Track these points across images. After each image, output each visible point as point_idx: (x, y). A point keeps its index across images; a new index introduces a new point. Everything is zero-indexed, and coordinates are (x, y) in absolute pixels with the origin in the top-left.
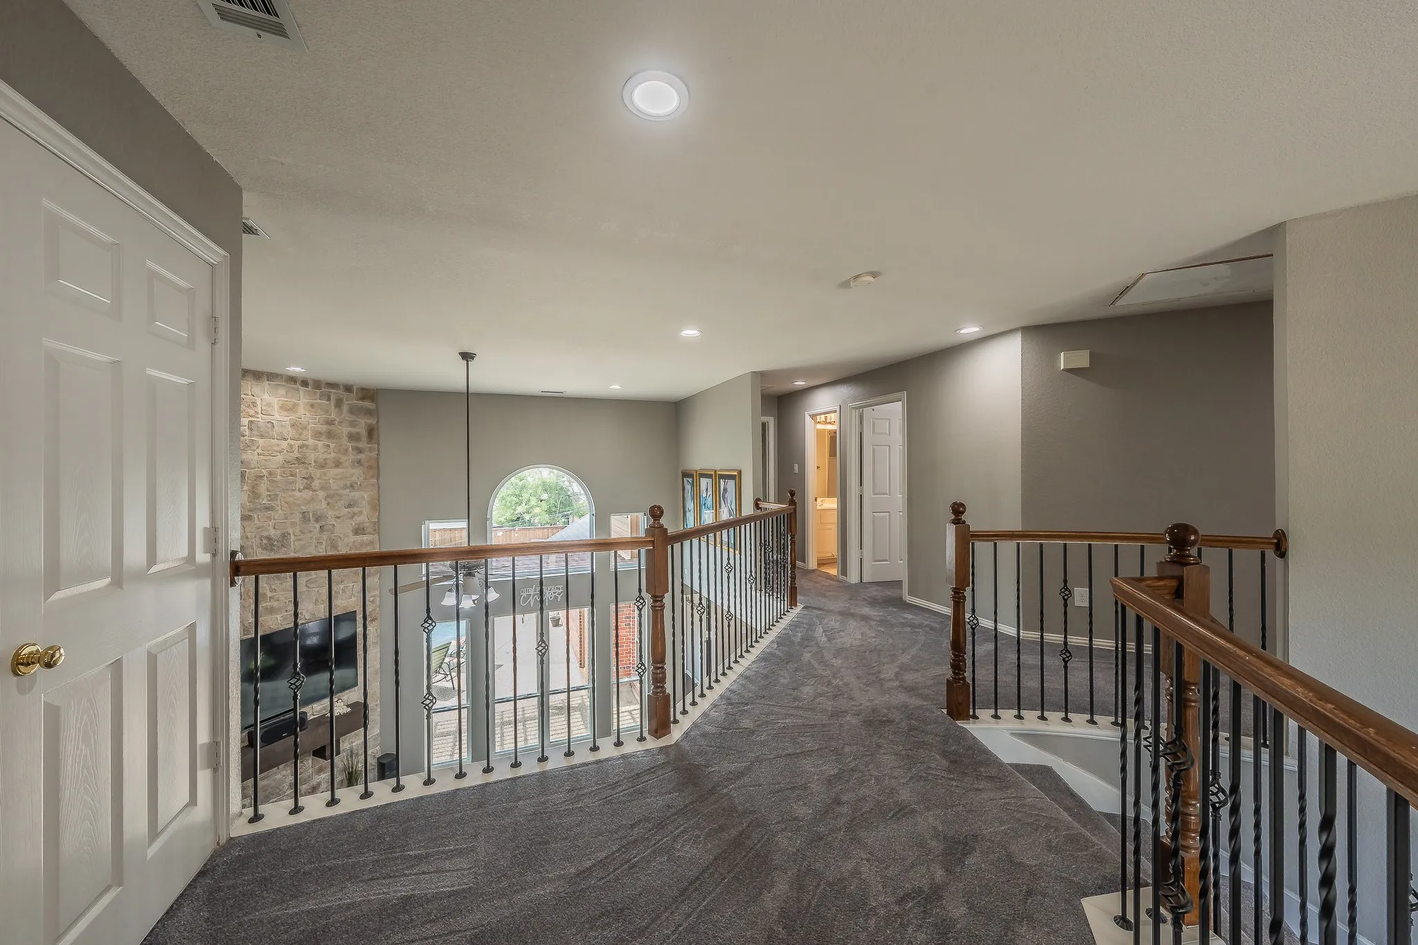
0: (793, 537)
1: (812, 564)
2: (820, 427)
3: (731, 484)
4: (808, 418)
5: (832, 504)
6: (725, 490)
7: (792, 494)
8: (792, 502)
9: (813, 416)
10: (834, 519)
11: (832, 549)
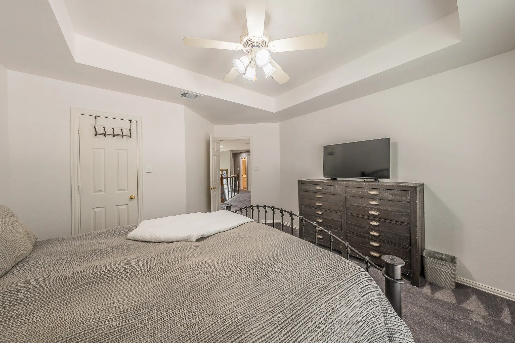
0: (238, 181)
1: (242, 189)
2: (243, 160)
3: (225, 172)
4: (241, 159)
5: (245, 176)
6: (224, 173)
7: (238, 174)
8: (238, 175)
9: (242, 158)
10: (246, 179)
11: (246, 186)
